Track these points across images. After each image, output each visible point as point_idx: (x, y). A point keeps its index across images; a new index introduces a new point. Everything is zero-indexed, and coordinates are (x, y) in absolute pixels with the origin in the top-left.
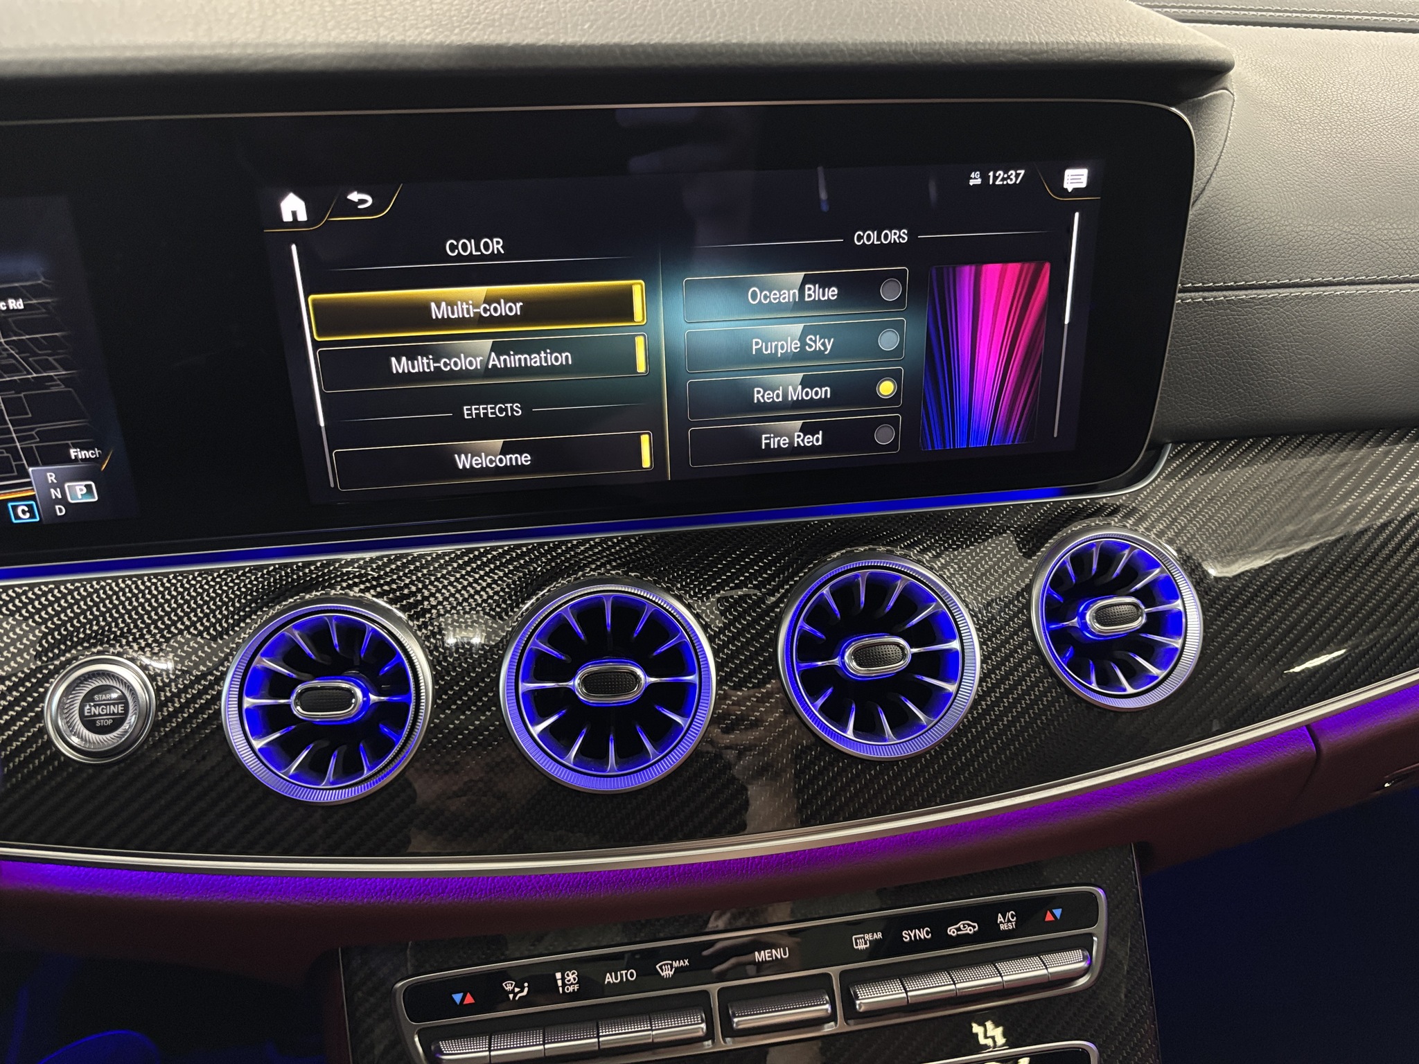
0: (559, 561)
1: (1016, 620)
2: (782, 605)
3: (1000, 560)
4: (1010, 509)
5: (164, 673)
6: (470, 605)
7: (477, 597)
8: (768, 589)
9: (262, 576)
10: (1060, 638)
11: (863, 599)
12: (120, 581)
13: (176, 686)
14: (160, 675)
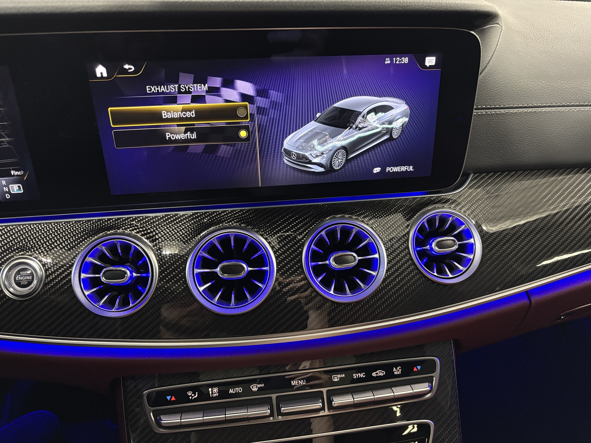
0: (213, 219)
1: (403, 246)
2: (305, 239)
3: (396, 221)
4: (402, 200)
5: (49, 263)
6: (175, 237)
7: (178, 234)
8: (300, 232)
9: (90, 224)
10: (421, 254)
11: (339, 237)
12: (32, 225)
13: (53, 268)
14: (47, 264)
